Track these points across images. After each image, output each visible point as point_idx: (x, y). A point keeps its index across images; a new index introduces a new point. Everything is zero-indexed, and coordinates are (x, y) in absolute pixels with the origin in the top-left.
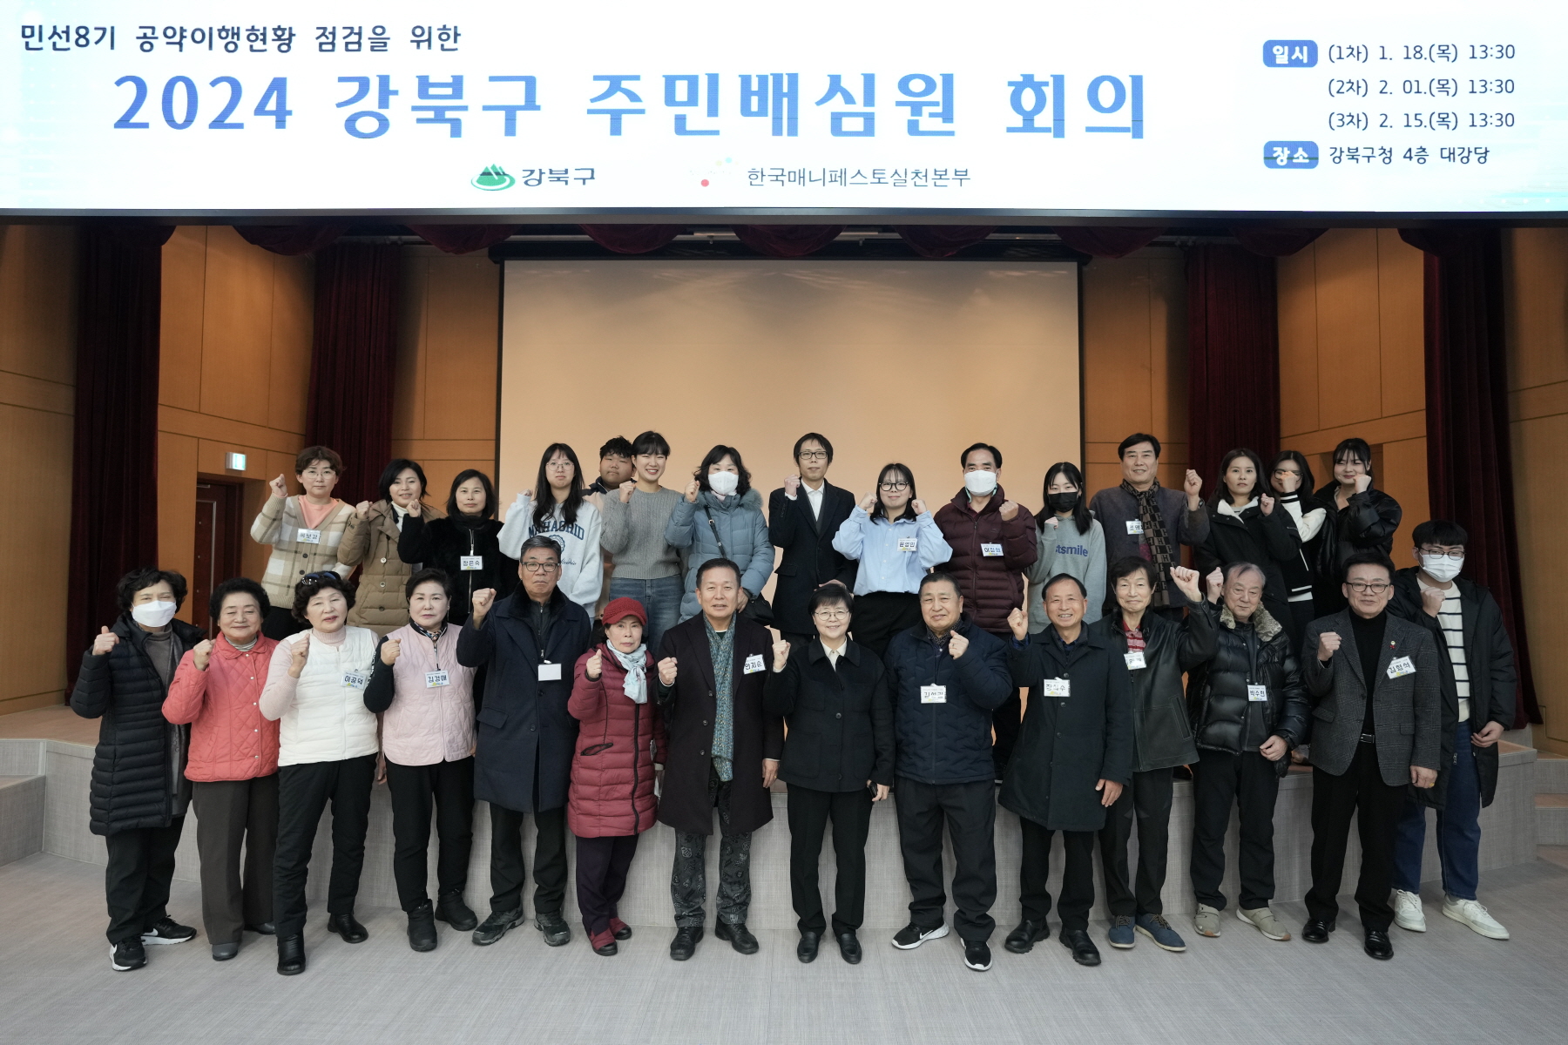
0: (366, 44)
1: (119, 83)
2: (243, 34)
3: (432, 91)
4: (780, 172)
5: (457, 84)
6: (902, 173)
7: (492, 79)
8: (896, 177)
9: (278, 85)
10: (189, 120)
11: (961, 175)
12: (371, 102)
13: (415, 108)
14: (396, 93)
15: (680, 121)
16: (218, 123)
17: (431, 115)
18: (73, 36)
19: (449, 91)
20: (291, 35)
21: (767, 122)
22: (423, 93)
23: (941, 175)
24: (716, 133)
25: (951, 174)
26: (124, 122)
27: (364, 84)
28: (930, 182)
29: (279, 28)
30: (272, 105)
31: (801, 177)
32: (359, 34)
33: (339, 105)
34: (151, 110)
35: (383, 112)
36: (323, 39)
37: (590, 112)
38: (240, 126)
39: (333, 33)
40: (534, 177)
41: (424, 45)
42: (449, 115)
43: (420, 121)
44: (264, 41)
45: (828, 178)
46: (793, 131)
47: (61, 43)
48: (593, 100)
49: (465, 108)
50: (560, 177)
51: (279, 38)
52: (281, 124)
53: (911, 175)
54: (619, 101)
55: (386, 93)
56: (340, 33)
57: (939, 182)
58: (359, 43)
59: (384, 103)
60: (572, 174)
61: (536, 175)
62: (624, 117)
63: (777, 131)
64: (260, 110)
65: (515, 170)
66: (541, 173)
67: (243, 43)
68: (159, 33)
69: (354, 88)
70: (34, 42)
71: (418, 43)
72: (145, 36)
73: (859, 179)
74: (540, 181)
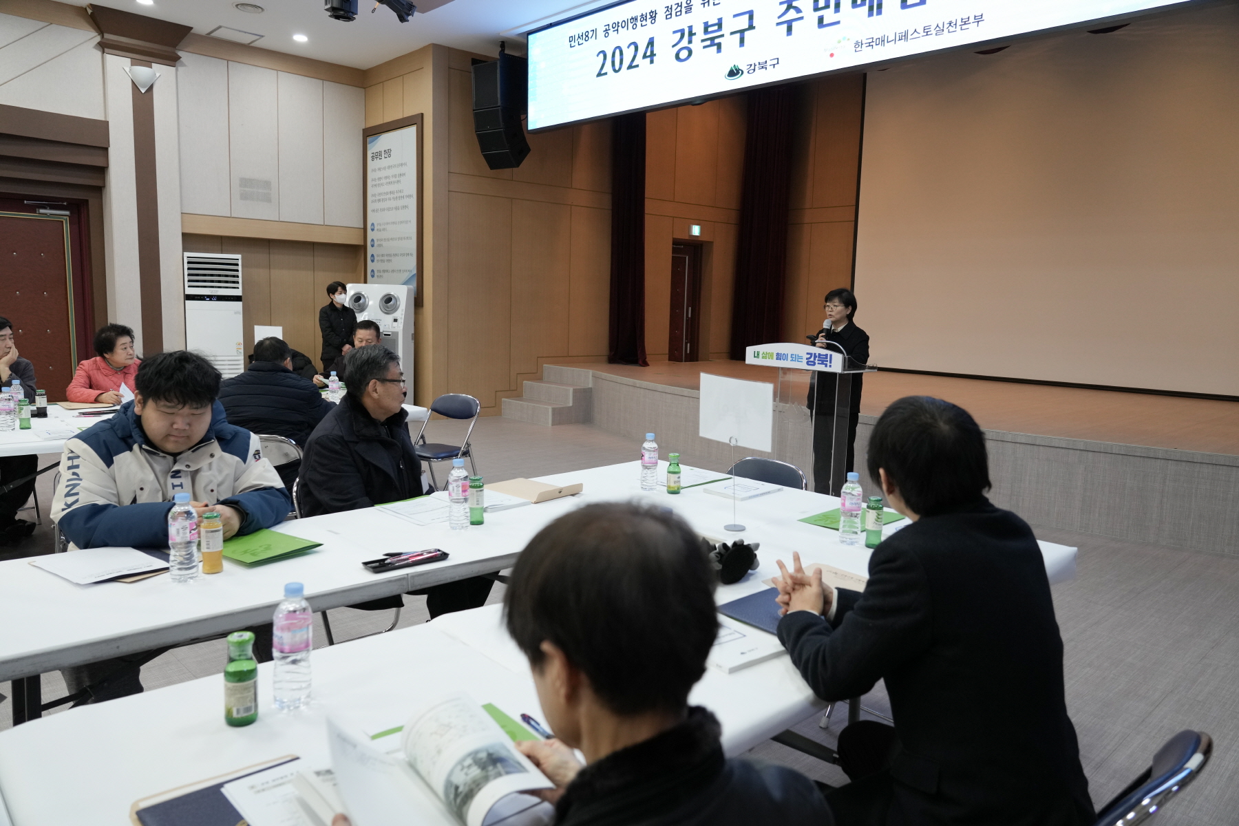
0: (684, 10)
1: (598, 55)
2: (639, 18)
3: (710, 29)
4: (871, 40)
5: (720, 24)
6: (941, 26)
7: (735, 16)
8: (938, 29)
9: (651, 42)
10: (620, 69)
11: (979, 19)
12: (685, 43)
13: (703, 41)
14: (695, 34)
15: (821, 19)
16: (630, 67)
17: (708, 43)
18: (584, 36)
19: (716, 28)
20: (656, 14)
21: (866, 8)
22: (706, 31)
23: (965, 22)
24: (838, 23)
25: (972, 20)
26: (599, 75)
27: (682, 32)
28: (959, 28)
29: (652, 12)
30: (648, 54)
31: (882, 41)
32: (681, 6)
33: (673, 46)
34: (608, 68)
35: (690, 46)
36: (668, 13)
37: (778, 24)
38: (637, 66)
39: (671, 8)
40: (752, 68)
41: (706, 4)
42: (717, 41)
43: (705, 47)
44: (646, 20)
45: (897, 38)
46: (879, 12)
47: (581, 41)
48: (779, 17)
49: (722, 36)
50: (763, 66)
51: (651, 17)
52: (652, 62)
53: (946, 26)
54: (792, 14)
55: (691, 34)
56: (674, 7)
57: (964, 27)
58: (681, 11)
59: (690, 42)
60: (768, 63)
61: (753, 67)
62: (794, 24)
63: (870, 13)
64: (645, 56)
65: (743, 67)
66: (755, 65)
67: (639, 23)
68: (611, 27)
69: (679, 35)
70: (573, 44)
71: (704, 4)
72: (606, 30)
73: (916, 35)
74: (754, 70)
